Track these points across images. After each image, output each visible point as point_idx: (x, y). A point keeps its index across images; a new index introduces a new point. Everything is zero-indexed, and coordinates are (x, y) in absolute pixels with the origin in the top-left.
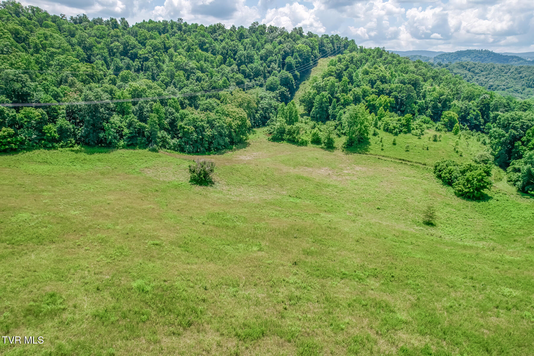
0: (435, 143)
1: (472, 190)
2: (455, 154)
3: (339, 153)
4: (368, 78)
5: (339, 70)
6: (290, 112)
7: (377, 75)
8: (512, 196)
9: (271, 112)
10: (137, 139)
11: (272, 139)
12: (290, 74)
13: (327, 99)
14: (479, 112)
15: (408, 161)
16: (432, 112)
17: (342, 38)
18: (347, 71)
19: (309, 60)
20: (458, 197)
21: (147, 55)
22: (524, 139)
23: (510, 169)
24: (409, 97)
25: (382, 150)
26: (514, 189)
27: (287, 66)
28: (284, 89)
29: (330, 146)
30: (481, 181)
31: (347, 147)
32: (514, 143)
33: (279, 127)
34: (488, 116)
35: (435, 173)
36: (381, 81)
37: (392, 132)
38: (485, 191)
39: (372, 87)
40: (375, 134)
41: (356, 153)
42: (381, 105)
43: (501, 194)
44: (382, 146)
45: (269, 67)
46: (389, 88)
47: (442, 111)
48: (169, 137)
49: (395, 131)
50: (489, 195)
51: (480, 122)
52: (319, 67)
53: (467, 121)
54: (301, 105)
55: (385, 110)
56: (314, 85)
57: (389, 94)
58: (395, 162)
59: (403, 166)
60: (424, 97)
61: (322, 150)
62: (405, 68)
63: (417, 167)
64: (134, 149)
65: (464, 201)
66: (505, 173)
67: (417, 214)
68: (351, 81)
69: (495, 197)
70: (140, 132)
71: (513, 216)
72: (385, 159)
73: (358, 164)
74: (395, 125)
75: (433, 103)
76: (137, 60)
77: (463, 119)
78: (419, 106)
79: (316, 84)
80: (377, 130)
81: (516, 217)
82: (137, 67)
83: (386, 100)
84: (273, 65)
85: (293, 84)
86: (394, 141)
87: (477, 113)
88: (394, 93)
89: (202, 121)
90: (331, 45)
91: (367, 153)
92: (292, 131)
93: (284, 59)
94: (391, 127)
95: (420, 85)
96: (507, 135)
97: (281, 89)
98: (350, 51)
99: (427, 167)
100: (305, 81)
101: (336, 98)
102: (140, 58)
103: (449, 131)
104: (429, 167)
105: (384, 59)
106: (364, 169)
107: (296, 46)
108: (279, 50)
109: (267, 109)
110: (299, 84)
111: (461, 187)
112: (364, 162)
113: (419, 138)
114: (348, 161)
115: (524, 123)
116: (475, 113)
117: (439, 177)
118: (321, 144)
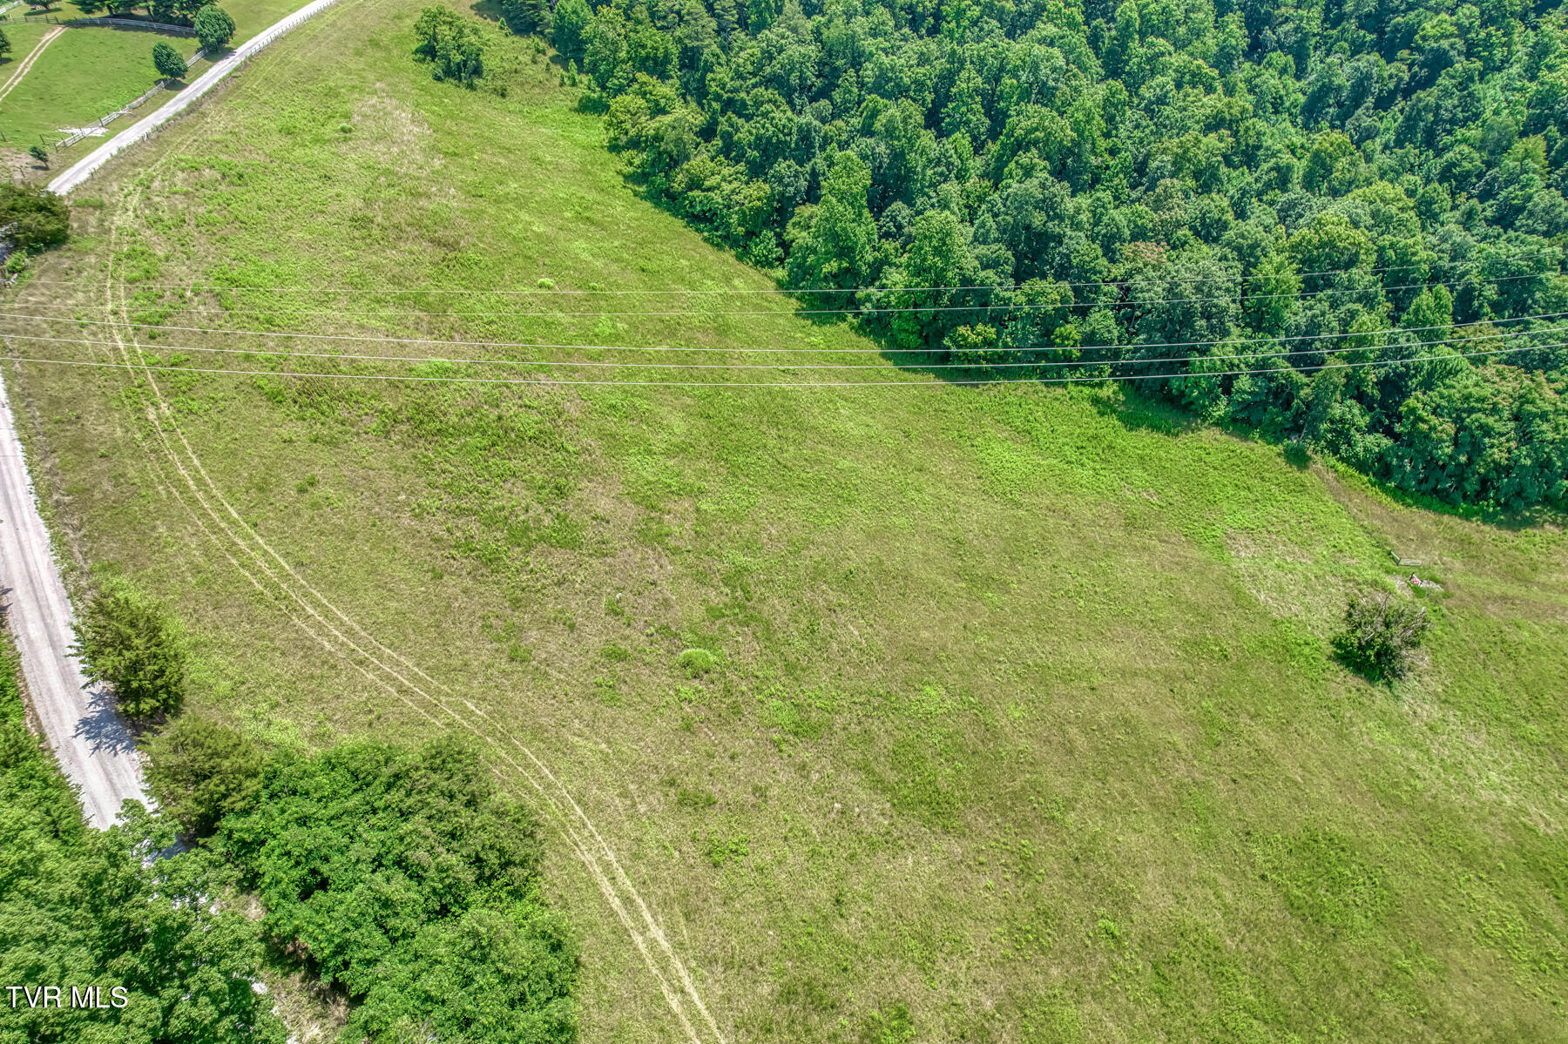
10: (1265, 410)
21: (1445, 44)
48: (1363, 422)
64: (1246, 439)
70: (1282, 394)
76: (1404, 53)
82: (1391, 86)
89: (1495, 410)
102: (1420, 49)
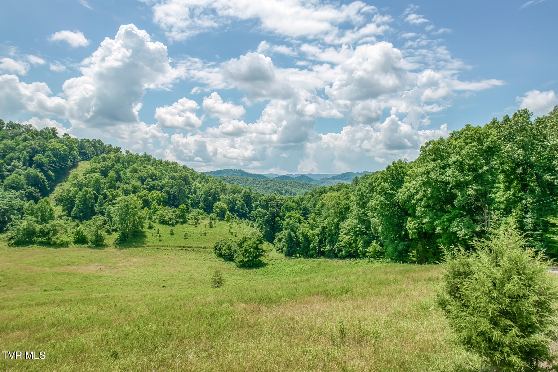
0: (211, 229)
1: (251, 259)
2: (231, 235)
3: (112, 250)
4: (137, 175)
5: (105, 167)
6: (42, 212)
7: (146, 172)
8: (282, 260)
9: (13, 214)
11: (15, 243)
12: (41, 173)
13: (91, 195)
14: (244, 202)
15: (189, 247)
16: (204, 205)
17: (106, 145)
18: (114, 168)
19: (67, 161)
20: (240, 268)
22: (281, 214)
23: (276, 241)
24: (181, 191)
25: (160, 240)
26: (283, 255)
27: (37, 164)
28: (32, 189)
29: (98, 243)
30: (256, 248)
31: (120, 243)
32: (274, 219)
33: (25, 227)
34: (251, 206)
35: (215, 253)
36: (152, 178)
37: (168, 224)
38: (261, 258)
39: (143, 184)
40: (150, 227)
41: (131, 247)
42: (153, 200)
43: (274, 260)
44: (160, 236)
45: (9, 165)
46: (161, 184)
47: (213, 203)
49: (171, 222)
50: (266, 263)
51: (246, 211)
52: (80, 169)
53: (236, 211)
54: (57, 205)
55: (159, 205)
56: (74, 182)
57: (161, 190)
58: (176, 250)
59: (184, 252)
60: (195, 192)
61: (89, 249)
62: (173, 168)
63: (198, 251)
65: (247, 270)
66: (273, 246)
67: (205, 285)
68: (119, 179)
69: (271, 262)
71: (286, 272)
72: (165, 248)
73: (135, 256)
74: (170, 216)
75: (204, 196)
77: (232, 210)
78: (191, 200)
79: (77, 181)
80: (153, 224)
81: (289, 272)
83: (158, 195)
84: (15, 162)
85: (45, 184)
86: (172, 231)
87: (242, 203)
88: (166, 189)
90: (92, 149)
91: (144, 245)
92: (46, 230)
93: (31, 157)
94: (167, 218)
95: (190, 182)
96: (268, 213)
97: (28, 190)
98: (115, 152)
99: (207, 249)
100: (62, 182)
101: (102, 194)
103: (221, 220)
104: (210, 250)
105: (152, 162)
106: (143, 260)
107: (48, 144)
108: (25, 147)
109: (7, 211)
110: (54, 186)
111: (241, 258)
112: (141, 254)
113: (196, 227)
114: (122, 255)
115: (278, 202)
116: (241, 203)
117: (220, 255)
118: (87, 243)
